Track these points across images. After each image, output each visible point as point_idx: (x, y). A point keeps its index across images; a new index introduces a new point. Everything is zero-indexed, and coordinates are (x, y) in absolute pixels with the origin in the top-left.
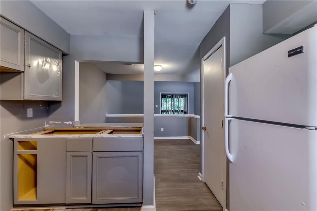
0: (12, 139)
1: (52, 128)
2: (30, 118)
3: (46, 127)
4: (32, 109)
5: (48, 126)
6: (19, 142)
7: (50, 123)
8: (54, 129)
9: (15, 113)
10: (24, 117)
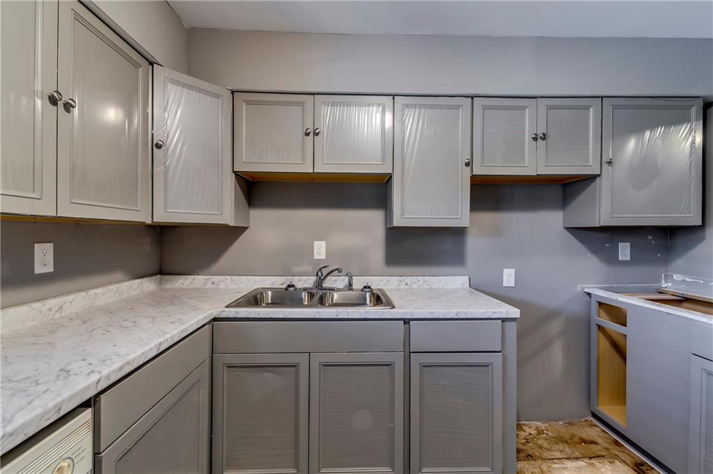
0: (589, 294)
1: (678, 291)
2: (624, 263)
3: (663, 286)
4: (629, 244)
5: (670, 284)
6: (600, 303)
7: (675, 278)
8: (682, 294)
9: (595, 251)
10: (610, 258)
